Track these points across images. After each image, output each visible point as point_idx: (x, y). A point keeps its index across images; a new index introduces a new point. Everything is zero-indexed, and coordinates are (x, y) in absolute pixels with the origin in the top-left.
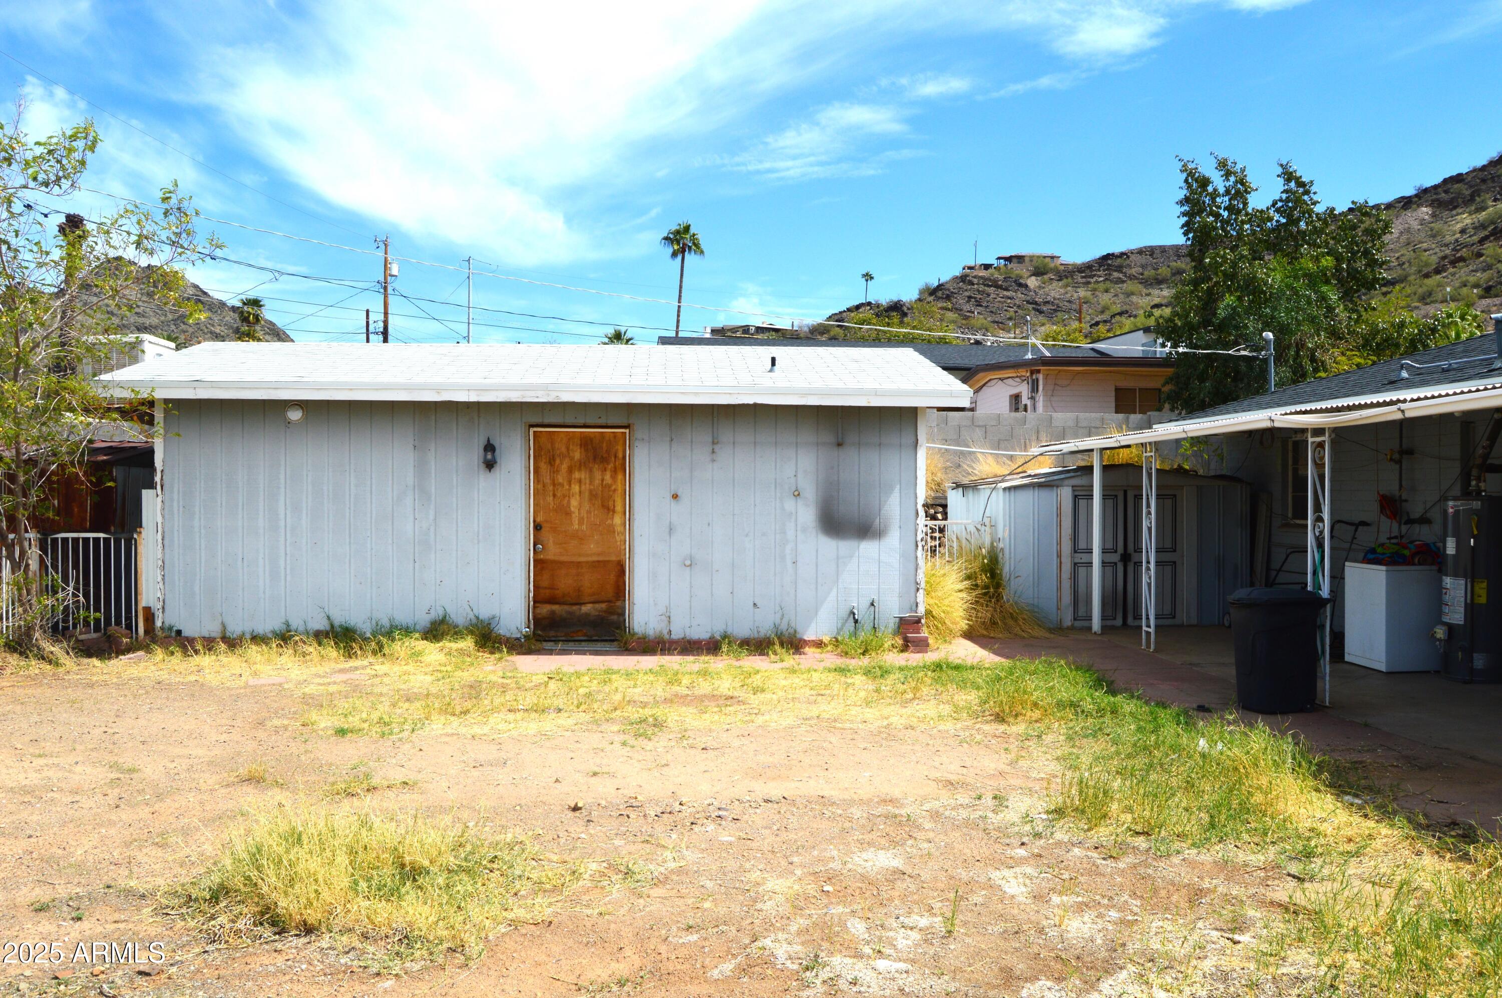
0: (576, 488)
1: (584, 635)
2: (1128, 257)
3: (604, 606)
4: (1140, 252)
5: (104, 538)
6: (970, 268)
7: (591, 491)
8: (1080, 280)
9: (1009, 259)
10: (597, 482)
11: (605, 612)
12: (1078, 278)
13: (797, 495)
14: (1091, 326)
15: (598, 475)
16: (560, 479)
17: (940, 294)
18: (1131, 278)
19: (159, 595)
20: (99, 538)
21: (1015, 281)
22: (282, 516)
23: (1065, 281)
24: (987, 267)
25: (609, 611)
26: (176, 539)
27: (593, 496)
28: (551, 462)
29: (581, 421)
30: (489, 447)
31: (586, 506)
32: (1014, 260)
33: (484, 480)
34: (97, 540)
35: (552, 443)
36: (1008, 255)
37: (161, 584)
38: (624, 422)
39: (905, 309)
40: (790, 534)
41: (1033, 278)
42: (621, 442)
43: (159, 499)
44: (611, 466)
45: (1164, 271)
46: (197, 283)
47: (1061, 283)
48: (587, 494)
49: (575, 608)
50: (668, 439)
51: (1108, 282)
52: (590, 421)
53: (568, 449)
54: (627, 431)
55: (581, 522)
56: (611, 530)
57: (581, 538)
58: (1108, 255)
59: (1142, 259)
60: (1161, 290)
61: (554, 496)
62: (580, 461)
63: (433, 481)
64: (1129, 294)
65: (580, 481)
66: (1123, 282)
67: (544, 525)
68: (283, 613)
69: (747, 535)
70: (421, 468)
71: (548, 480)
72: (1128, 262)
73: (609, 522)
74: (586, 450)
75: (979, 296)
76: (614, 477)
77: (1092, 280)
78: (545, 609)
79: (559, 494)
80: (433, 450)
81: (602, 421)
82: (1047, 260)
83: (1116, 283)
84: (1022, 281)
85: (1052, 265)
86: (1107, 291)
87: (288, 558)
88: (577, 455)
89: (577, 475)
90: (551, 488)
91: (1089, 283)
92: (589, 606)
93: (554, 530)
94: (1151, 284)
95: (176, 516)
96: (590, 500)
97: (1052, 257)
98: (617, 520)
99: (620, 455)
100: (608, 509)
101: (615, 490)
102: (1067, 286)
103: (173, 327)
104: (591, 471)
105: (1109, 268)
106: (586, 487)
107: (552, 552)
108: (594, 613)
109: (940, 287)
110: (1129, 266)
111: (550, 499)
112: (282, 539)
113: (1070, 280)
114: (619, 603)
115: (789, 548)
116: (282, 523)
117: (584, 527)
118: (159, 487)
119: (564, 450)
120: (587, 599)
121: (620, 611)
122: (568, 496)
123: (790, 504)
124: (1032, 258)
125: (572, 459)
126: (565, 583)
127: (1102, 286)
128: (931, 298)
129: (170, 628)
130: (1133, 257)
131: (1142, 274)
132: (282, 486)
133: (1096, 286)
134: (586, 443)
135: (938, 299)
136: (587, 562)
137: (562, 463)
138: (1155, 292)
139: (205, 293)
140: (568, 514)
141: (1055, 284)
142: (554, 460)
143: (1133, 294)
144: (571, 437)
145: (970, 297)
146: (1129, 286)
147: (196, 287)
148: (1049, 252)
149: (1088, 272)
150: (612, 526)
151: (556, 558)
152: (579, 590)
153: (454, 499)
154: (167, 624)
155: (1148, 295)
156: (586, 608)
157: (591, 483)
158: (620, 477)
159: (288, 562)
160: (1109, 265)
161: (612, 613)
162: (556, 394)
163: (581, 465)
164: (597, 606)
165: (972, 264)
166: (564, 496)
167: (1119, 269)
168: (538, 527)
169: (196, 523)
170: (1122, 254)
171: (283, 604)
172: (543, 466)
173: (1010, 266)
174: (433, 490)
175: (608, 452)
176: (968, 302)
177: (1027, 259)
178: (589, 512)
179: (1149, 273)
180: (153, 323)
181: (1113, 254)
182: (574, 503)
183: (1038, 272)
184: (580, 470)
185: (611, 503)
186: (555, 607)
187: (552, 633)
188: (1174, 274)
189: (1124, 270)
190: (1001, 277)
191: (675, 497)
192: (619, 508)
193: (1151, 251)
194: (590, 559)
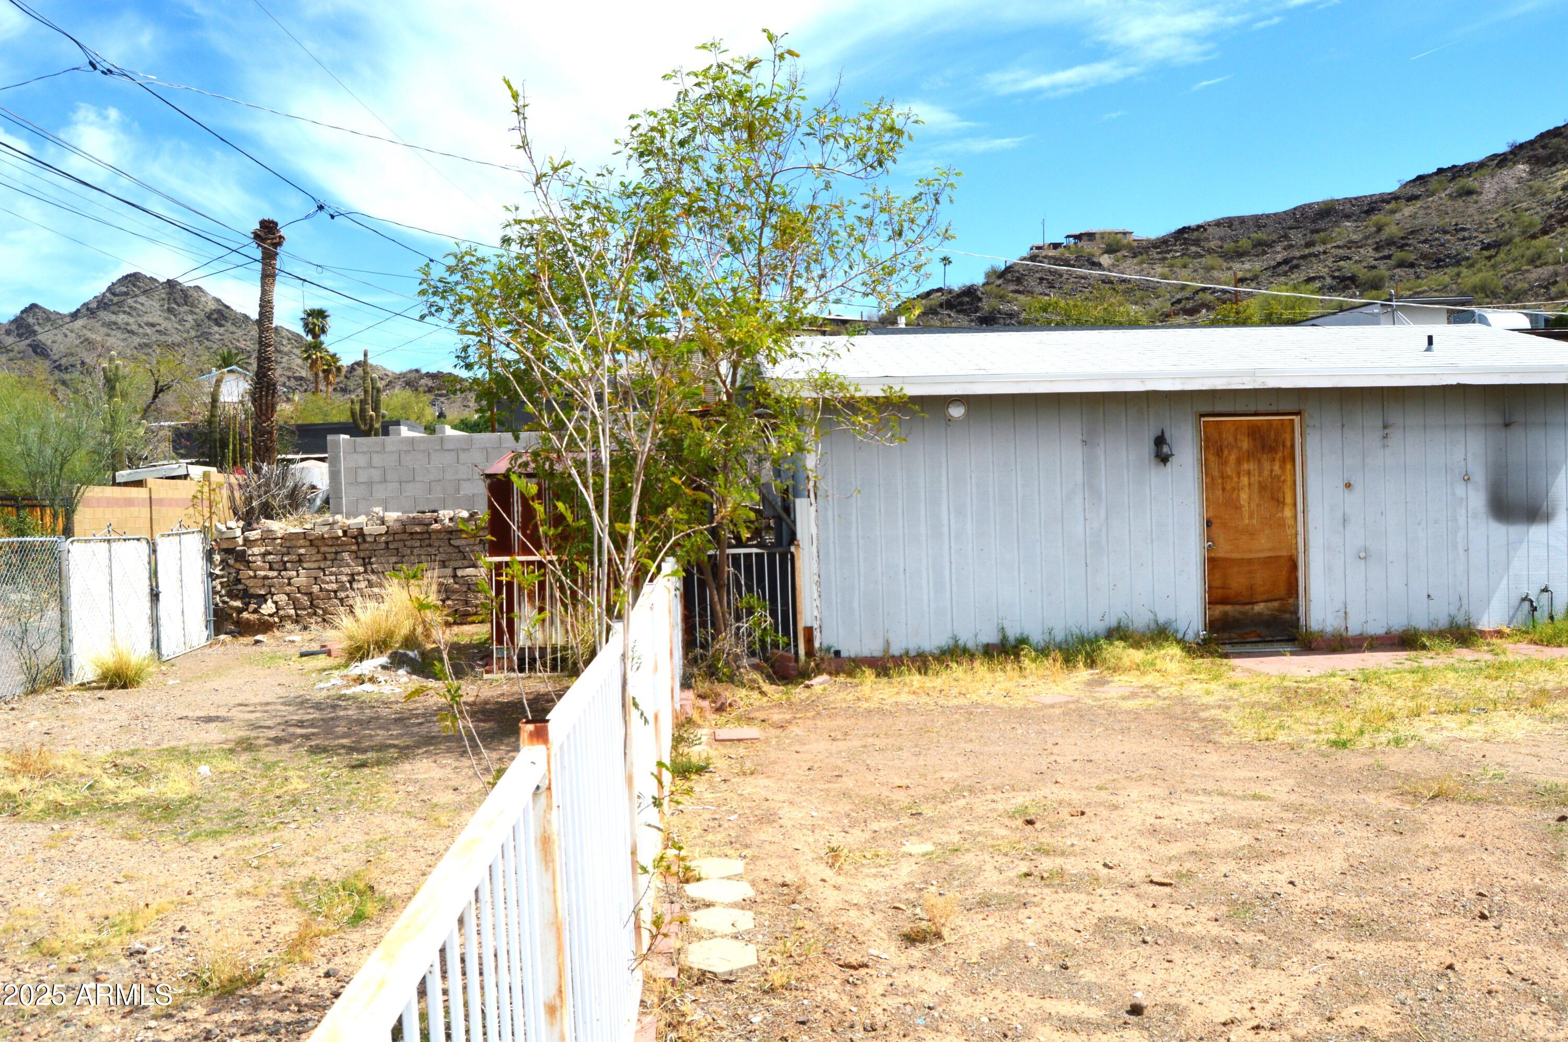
0: (1245, 480)
1: (1259, 636)
2: (1205, 230)
3: (1276, 604)
4: (1218, 223)
5: (757, 554)
6: (1038, 248)
7: (1260, 482)
8: (1156, 256)
9: (1078, 237)
10: (1266, 473)
11: (1278, 610)
12: (1154, 253)
13: (1467, 479)
14: (1173, 304)
15: (1266, 466)
16: (1230, 470)
17: (1009, 276)
18: (1210, 251)
19: (816, 613)
20: (751, 554)
21: (1088, 260)
22: (946, 522)
23: (1140, 257)
24: (1056, 246)
25: (1282, 610)
26: (832, 552)
27: (1262, 488)
28: (1219, 453)
29: (1252, 409)
30: (1160, 441)
31: (1256, 497)
32: (1085, 238)
33: (1158, 476)
34: (748, 556)
35: (1220, 433)
36: (1077, 232)
37: (818, 602)
38: (1296, 409)
39: (979, 293)
40: (1462, 520)
41: (1106, 256)
42: (1289, 430)
43: (813, 509)
44: (1280, 455)
45: (1244, 243)
46: (218, 296)
47: (1135, 261)
48: (1256, 486)
49: (1247, 607)
50: (1339, 425)
51: (1186, 258)
52: (1261, 408)
53: (1236, 440)
54: (1296, 419)
55: (1251, 517)
56: (1282, 524)
57: (1252, 534)
58: (1184, 228)
59: (1221, 232)
60: (1243, 263)
61: (1224, 489)
62: (1248, 451)
63: (1103, 478)
64: (1209, 269)
65: (1249, 473)
66: (1202, 256)
67: (1214, 521)
68: (949, 627)
69: (1419, 524)
70: (1090, 466)
71: (1216, 473)
72: (1205, 235)
73: (1279, 515)
74: (1254, 440)
75: (1051, 278)
76: (1282, 468)
77: (1169, 256)
78: (1219, 609)
79: (1228, 487)
80: (1102, 444)
81: (1273, 408)
82: (1119, 236)
83: (1194, 258)
84: (1095, 260)
85: (1125, 242)
86: (1185, 266)
87: (953, 566)
88: (1245, 444)
89: (1245, 466)
90: (1220, 481)
91: (1165, 259)
92: (1262, 605)
93: (1224, 525)
94: (1232, 258)
95: (831, 526)
96: (1260, 492)
97: (1125, 234)
98: (1288, 513)
99: (1288, 444)
100: (1279, 502)
101: (1284, 481)
102: (1142, 262)
103: (196, 344)
104: (1259, 461)
105: (1186, 242)
106: (1255, 479)
107: (1224, 550)
108: (1266, 612)
109: (1008, 269)
110: (1207, 239)
111: (1219, 493)
112: (946, 547)
113: (1145, 256)
114: (1291, 601)
115: (1461, 534)
116: (945, 530)
117: (1254, 521)
118: (812, 495)
119: (1231, 439)
120: (1260, 598)
121: (1292, 609)
122: (1237, 489)
123: (1460, 490)
124: (1103, 235)
125: (1240, 449)
126: (1238, 582)
127: (1179, 262)
128: (1000, 281)
129: (828, 649)
130: (1210, 230)
131: (1221, 247)
132: (944, 489)
133: (1173, 262)
134: (1254, 432)
135: (1008, 281)
136: (1259, 559)
137: (1230, 454)
138: (1236, 266)
139: (228, 307)
140: (1238, 508)
141: (1129, 261)
142: (1222, 450)
143: (1213, 268)
144: (1238, 426)
145: (1041, 279)
146: (1208, 260)
147: (218, 301)
148: (1120, 228)
149: (1164, 248)
150: (1283, 519)
151: (1228, 556)
152: (1251, 588)
153: (1126, 497)
154: (825, 645)
155: (1230, 269)
156: (1259, 608)
157: (1260, 474)
158: (1289, 466)
159: (954, 571)
160: (1185, 239)
161: (1285, 612)
162: (1262, 380)
163: (1250, 456)
164: (1269, 604)
165: (1040, 244)
166: (1233, 489)
167: (1197, 242)
168: (1209, 524)
169: (853, 532)
170: (1199, 227)
171: (949, 617)
172: (1212, 458)
173: (1080, 244)
174: (1103, 488)
175: (1276, 440)
176: (1040, 283)
177: (1098, 236)
178: (1259, 505)
179: (1229, 245)
180: (176, 341)
181: (1189, 228)
182: (1244, 496)
183: (1111, 249)
184: (1248, 461)
185: (1281, 495)
186: (1228, 608)
187: (1226, 635)
188: (1255, 246)
189: (1202, 244)
190: (1073, 257)
191: (1348, 486)
192: (1289, 500)
193: (1229, 223)
194: (1262, 555)
